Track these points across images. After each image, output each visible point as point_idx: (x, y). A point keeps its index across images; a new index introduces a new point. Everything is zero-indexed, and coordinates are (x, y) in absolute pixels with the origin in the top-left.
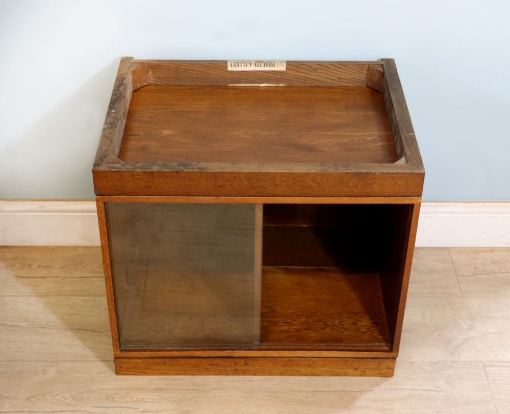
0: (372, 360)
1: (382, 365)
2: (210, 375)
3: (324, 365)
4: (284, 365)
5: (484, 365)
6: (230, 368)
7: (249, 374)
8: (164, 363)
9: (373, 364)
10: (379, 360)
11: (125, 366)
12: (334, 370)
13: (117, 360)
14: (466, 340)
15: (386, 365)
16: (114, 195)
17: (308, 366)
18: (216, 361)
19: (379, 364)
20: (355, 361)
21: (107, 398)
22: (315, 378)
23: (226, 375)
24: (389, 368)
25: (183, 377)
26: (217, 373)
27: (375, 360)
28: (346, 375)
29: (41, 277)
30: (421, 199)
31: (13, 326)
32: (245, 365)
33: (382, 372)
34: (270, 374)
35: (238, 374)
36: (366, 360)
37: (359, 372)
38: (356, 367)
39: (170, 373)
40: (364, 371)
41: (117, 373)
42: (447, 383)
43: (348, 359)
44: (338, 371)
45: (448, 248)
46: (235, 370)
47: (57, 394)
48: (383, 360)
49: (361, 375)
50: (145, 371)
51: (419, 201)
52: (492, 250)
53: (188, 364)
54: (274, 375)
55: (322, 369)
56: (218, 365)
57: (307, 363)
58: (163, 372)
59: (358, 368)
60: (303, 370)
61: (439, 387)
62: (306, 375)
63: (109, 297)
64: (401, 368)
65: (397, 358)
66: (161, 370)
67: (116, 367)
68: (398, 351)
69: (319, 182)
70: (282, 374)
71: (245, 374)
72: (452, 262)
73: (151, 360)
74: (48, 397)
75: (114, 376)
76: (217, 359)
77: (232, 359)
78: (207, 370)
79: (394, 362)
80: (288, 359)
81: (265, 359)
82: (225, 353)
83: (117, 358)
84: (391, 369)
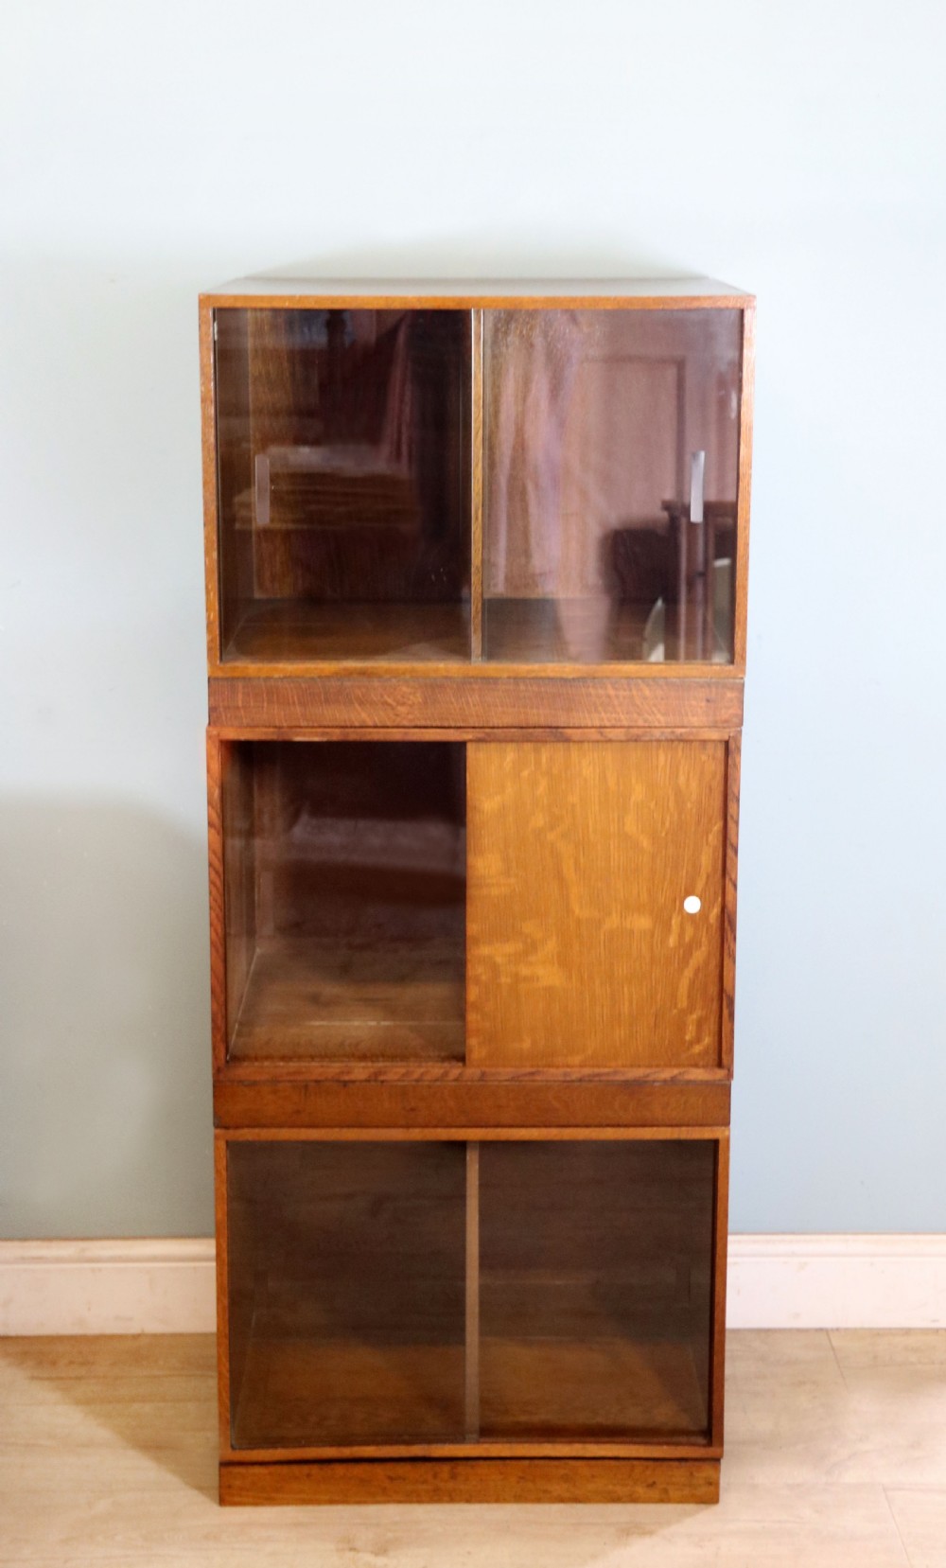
0: (676, 1464)
2: (388, 1502)
3: (593, 1476)
4: (521, 1478)
5: (884, 1489)
6: (425, 1487)
7: (460, 1501)
8: (309, 1476)
9: (679, 1473)
10: (690, 1463)
11: (237, 1483)
12: (611, 1487)
13: (225, 1470)
14: (855, 1455)
15: (704, 1475)
16: (243, 1128)
17: (565, 1479)
18: (401, 1469)
19: (691, 1474)
20: (647, 1467)
22: (580, 1506)
23: (418, 1502)
24: (710, 1484)
25: (340, 1508)
26: (401, 1498)
27: (683, 1464)
28: (633, 1499)
29: (75, 1378)
30: (729, 1130)
31: (27, 1445)
32: (453, 1478)
33: (699, 1493)
34: (497, 1501)
35: (439, 1501)
36: (666, 1464)
37: (655, 1493)
38: (650, 1481)
39: (318, 1500)
40: (666, 1491)
41: (223, 1501)
42: (817, 1511)
43: (635, 1463)
44: (620, 1490)
46: (435, 1490)
47: (116, 1535)
48: (697, 1463)
49: (661, 1501)
50: (273, 1495)
51: (727, 1133)
52: (908, 1332)
53: (351, 1479)
54: (505, 1501)
55: (591, 1486)
56: (404, 1479)
57: (562, 1472)
58: (306, 1497)
59: (654, 1483)
60: (557, 1488)
61: (800, 1517)
62: (561, 1500)
63: (221, 1327)
64: (730, 1475)
65: (722, 1461)
66: (302, 1492)
67: (220, 1487)
68: (721, 1443)
69: (565, 1102)
70: (519, 1498)
71: (452, 1500)
72: (833, 1349)
73: (285, 1469)
74: (99, 1538)
75: (216, 1507)
76: (402, 1464)
77: (429, 1465)
78: (384, 1491)
79: (717, 1469)
80: (527, 1462)
81: (488, 1462)
82: (417, 1450)
83: (224, 1464)
84: (714, 1484)
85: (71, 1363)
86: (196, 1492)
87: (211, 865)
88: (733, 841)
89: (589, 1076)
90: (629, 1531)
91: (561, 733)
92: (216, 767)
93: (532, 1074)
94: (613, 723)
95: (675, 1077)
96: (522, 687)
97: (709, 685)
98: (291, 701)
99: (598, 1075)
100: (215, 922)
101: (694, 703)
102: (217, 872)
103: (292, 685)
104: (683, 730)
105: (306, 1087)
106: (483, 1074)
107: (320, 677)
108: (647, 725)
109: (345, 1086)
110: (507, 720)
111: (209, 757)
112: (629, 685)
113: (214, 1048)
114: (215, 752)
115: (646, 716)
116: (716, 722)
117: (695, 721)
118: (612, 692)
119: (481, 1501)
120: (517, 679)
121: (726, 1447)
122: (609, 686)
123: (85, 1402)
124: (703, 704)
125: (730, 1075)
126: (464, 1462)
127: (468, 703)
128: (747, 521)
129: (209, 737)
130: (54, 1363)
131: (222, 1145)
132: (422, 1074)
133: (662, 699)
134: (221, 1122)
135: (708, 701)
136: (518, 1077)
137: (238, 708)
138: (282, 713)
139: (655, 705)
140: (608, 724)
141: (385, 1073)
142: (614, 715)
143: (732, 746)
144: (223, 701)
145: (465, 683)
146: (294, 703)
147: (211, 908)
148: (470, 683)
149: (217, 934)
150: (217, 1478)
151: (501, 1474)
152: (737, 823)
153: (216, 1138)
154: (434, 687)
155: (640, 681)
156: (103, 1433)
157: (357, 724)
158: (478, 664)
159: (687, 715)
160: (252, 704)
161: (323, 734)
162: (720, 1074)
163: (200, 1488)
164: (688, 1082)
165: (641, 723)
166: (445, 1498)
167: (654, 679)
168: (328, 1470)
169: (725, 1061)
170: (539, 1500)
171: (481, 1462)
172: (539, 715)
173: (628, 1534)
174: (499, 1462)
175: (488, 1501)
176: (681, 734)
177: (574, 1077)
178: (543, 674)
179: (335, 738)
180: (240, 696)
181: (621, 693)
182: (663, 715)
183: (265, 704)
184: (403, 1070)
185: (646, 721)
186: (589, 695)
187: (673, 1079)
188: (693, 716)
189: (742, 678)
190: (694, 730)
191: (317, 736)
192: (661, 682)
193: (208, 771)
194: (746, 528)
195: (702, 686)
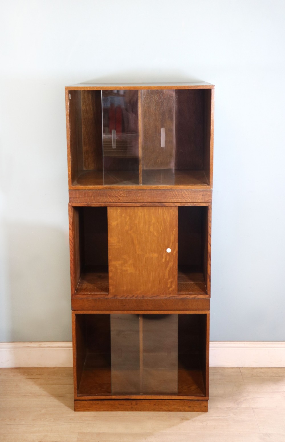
0: (196, 401)
1: (202, 404)
2: (119, 411)
3: (174, 404)
4: (155, 405)
5: (253, 409)
6: (129, 407)
7: (138, 411)
8: (98, 403)
9: (197, 404)
10: (200, 401)
11: (79, 405)
12: (179, 407)
13: (75, 402)
14: (245, 400)
15: (204, 404)
16: (79, 310)
17: (166, 405)
18: (123, 402)
19: (200, 404)
20: (188, 402)
21: (70, 419)
22: (170, 412)
23: (127, 411)
24: (205, 407)
25: (106, 412)
26: (123, 410)
27: (198, 401)
28: (185, 411)
29: (38, 378)
30: (209, 311)
31: (25, 395)
32: (136, 405)
33: (202, 409)
34: (148, 411)
35: (133, 411)
36: (193, 401)
37: (190, 409)
39: (100, 410)
40: (193, 409)
41: (75, 410)
42: (234, 414)
43: (185, 401)
44: (181, 408)
45: (239, 367)
46: (131, 408)
47: (47, 418)
48: (202, 401)
49: (192, 411)
50: (89, 409)
52: (261, 368)
53: (109, 404)
54: (150, 411)
55: (173, 407)
56: (123, 405)
57: (165, 403)
58: (97, 409)
59: (190, 406)
60: (164, 407)
61: (229, 416)
62: (165, 411)
63: (74, 364)
64: (210, 404)
65: (209, 401)
66: (96, 408)
67: (74, 406)
68: (208, 396)
69: (165, 304)
70: (154, 410)
71: (136, 410)
72: (241, 372)
73: (91, 402)
74: (42, 419)
75: (74, 412)
76: (123, 401)
77: (130, 401)
78: (118, 408)
79: (207, 403)
80: (156, 400)
81: (146, 400)
82: (127, 397)
83: (75, 400)
84: (206, 407)
85: (37, 375)
86: (68, 408)
87: (70, 240)
88: (210, 233)
89: (172, 297)
90: (183, 419)
91: (163, 204)
92: (71, 214)
93: (157, 296)
94: (177, 201)
95: (195, 297)
96: (153, 192)
97: (203, 191)
98: (91, 196)
99: (174, 296)
100: (71, 255)
101: (199, 196)
102: (72, 242)
103: (91, 192)
104: (196, 203)
105: (96, 299)
106: (143, 296)
107: (98, 189)
108: (186, 202)
109: (106, 299)
110: (149, 201)
111: (69, 211)
112: (181, 191)
113: (71, 289)
114: (71, 210)
115: (186, 199)
116: (205, 201)
117: (199, 201)
118: (177, 193)
119: (144, 411)
120: (151, 190)
121: (209, 397)
122: (176, 191)
123: (40, 385)
124: (201, 196)
125: (210, 297)
126: (139, 400)
127: (138, 196)
128: (213, 147)
129: (69, 206)
130: (32, 375)
131: (74, 315)
132: (127, 296)
133: (190, 195)
134: (73, 309)
135: (203, 195)
136: (153, 297)
137: (77, 198)
138: (88, 199)
139: (188, 196)
140: (176, 202)
141: (117, 296)
142: (177, 199)
143: (209, 207)
144: (73, 196)
145: (138, 190)
146: (92, 196)
147: (70, 251)
148: (139, 191)
149: (72, 258)
150: (74, 404)
151: (149, 403)
152: (211, 228)
153: (72, 313)
154: (129, 192)
155: (184, 190)
156: (44, 393)
157: (109, 202)
158: (141, 186)
159: (197, 199)
160: (80, 197)
161: (99, 205)
162: (207, 296)
163: (69, 407)
164: (198, 298)
165: (185, 201)
166: (134, 410)
167: (188, 189)
168: (103, 402)
169: (208, 293)
170: (159, 411)
171: (144, 400)
172: (157, 199)
173: (183, 420)
174: (149, 400)
175: (146, 411)
176: (196, 204)
177: (167, 297)
178: (158, 188)
179: (102, 206)
180: (77, 195)
181: (179, 193)
182: (190, 199)
183: (84, 197)
184: (122, 295)
185: (186, 201)
186: (171, 194)
187: (194, 298)
188: (199, 199)
189: (212, 189)
190: (199, 203)
191: (98, 205)
192: (190, 190)
193: (69, 215)
194: (213, 148)
195: (201, 191)
